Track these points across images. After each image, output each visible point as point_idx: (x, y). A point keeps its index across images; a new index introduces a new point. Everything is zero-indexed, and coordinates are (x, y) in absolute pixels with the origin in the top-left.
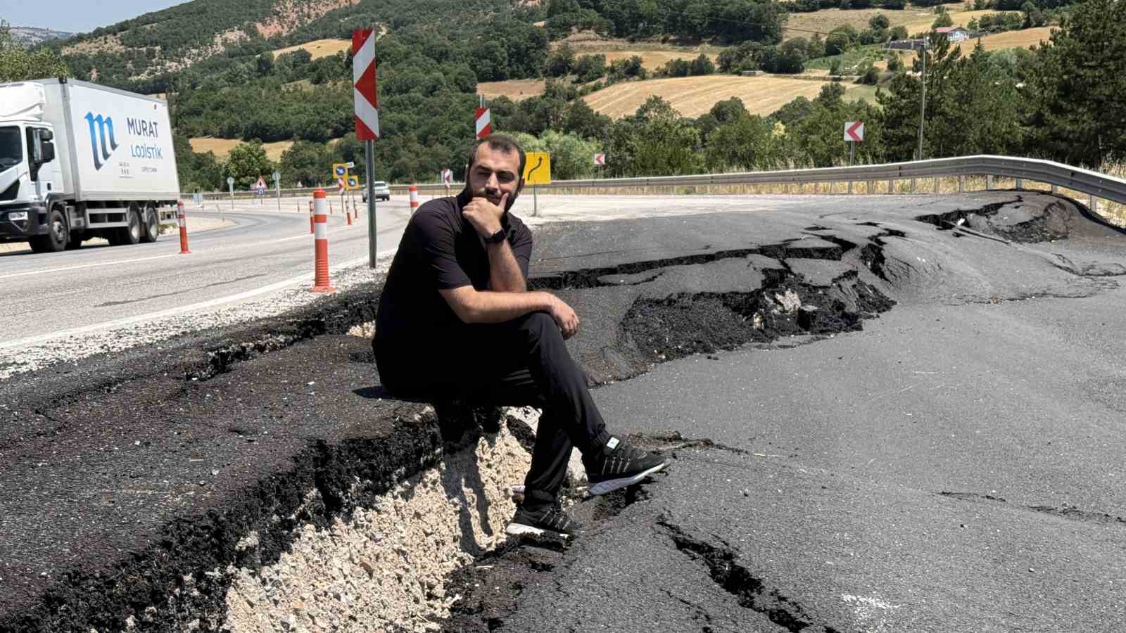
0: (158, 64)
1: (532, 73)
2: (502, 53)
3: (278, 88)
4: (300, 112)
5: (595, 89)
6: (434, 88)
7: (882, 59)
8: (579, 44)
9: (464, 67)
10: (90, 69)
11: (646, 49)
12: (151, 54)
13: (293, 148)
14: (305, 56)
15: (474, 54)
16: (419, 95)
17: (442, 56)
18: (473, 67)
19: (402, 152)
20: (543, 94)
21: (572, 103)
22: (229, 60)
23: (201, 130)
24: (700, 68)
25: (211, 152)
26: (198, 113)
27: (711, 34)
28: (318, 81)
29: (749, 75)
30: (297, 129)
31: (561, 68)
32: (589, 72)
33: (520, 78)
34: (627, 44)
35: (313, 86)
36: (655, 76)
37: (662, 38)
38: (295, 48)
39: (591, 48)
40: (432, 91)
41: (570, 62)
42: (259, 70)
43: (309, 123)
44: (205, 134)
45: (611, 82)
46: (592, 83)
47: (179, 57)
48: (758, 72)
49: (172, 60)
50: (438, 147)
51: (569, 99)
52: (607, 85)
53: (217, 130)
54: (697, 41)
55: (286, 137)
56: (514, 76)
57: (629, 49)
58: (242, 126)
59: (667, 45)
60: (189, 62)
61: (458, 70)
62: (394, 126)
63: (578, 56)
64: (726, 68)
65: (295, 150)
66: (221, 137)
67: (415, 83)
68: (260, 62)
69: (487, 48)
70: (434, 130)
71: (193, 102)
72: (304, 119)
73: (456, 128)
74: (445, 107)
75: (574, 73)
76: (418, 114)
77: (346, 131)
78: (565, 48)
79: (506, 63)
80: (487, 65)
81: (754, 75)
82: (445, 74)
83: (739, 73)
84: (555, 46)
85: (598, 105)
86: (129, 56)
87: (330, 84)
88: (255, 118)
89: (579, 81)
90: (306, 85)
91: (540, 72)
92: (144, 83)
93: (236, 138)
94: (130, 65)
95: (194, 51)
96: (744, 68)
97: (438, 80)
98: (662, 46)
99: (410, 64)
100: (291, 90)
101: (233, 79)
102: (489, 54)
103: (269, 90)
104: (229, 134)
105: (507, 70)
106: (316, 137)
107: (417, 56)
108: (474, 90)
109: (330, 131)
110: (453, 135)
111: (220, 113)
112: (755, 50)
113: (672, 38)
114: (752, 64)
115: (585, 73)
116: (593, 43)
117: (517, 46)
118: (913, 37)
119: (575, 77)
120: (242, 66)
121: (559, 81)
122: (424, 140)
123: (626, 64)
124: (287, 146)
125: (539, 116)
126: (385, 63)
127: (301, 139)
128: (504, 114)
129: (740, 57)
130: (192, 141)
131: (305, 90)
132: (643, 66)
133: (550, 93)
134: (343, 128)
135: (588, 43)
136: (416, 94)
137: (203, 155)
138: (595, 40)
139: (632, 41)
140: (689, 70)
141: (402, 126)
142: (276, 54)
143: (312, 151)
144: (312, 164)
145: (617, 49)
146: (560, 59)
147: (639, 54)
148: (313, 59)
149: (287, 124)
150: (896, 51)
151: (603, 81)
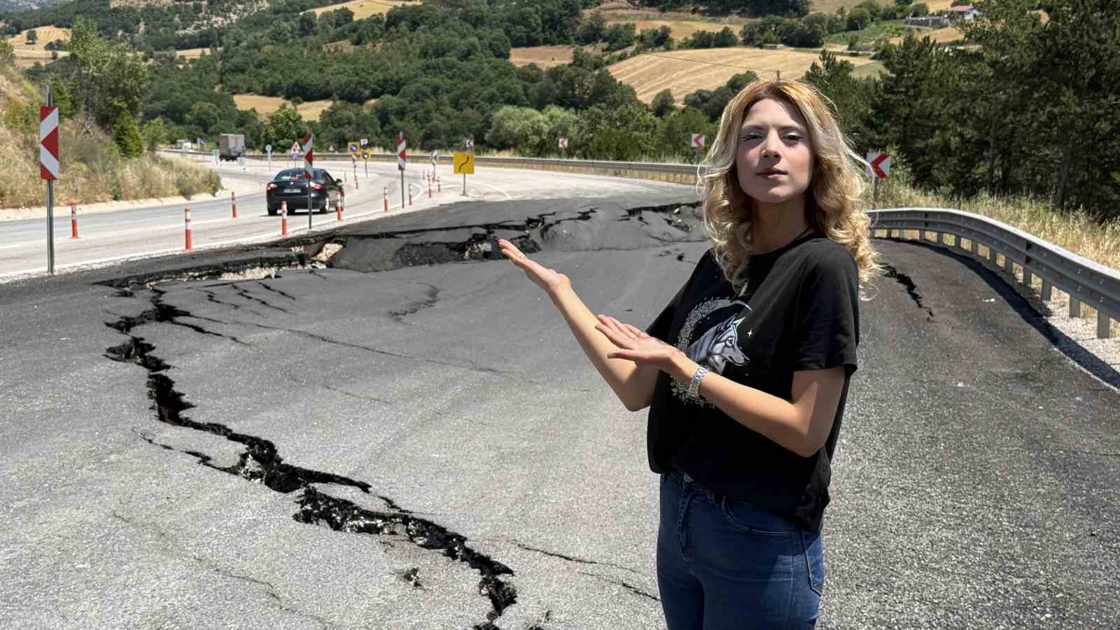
0: (204, 19)
1: (564, 40)
2: (536, 20)
3: (319, 48)
4: (341, 73)
5: (621, 58)
6: (469, 53)
7: (899, 35)
8: (612, 12)
9: (499, 32)
10: (138, 22)
11: (675, 18)
12: (197, 9)
13: (331, 108)
14: (348, 15)
15: (509, 20)
16: (454, 59)
17: (478, 21)
18: (508, 32)
19: (434, 115)
20: (571, 61)
21: (597, 72)
22: (273, 16)
23: (245, 88)
24: (724, 40)
25: (253, 110)
26: (243, 71)
27: (739, 6)
28: (357, 42)
29: (771, 48)
30: (336, 89)
31: (592, 36)
32: (619, 41)
33: (553, 44)
34: (657, 14)
35: (353, 47)
36: (680, 47)
37: (692, 8)
38: (338, 7)
39: (623, 17)
40: (466, 56)
41: (601, 29)
42: (302, 29)
43: (347, 84)
44: (249, 91)
45: (637, 52)
46: (619, 53)
47: (224, 13)
48: (780, 46)
49: (218, 15)
50: (468, 112)
51: (596, 67)
52: (633, 55)
53: (259, 88)
54: (726, 12)
55: (326, 96)
56: (547, 42)
57: (660, 18)
58: (284, 84)
59: (696, 16)
60: (234, 17)
61: (492, 36)
62: (428, 90)
63: (610, 24)
64: (750, 40)
65: (334, 110)
66: (263, 94)
67: (451, 47)
68: (303, 20)
69: (522, 14)
70: (466, 94)
71: (237, 60)
72: (344, 79)
73: (485, 93)
74: (476, 73)
75: (604, 41)
76: (451, 78)
77: (382, 93)
78: (596, 17)
79: (539, 29)
80: (520, 31)
81: (775, 48)
82: (480, 39)
83: (761, 46)
84: (587, 13)
85: (621, 75)
86: (176, 10)
87: (369, 46)
88: (296, 77)
89: (608, 49)
90: (347, 47)
91: (572, 38)
92: (190, 37)
93: (278, 96)
94: (177, 19)
95: (240, 7)
96: (766, 41)
97: (473, 45)
98: (691, 16)
99: (447, 28)
100: (332, 50)
101: (277, 38)
102: (523, 20)
103: (311, 50)
104: (271, 92)
105: (541, 36)
106: (354, 98)
107: (454, 21)
108: (507, 56)
109: (367, 92)
110: (482, 100)
111: (264, 71)
112: (777, 24)
113: (702, 8)
114: (774, 38)
115: (615, 41)
116: (625, 12)
117: (551, 13)
118: (933, 15)
119: (605, 45)
120: (285, 24)
121: (588, 49)
122: (455, 104)
123: (655, 33)
124: (326, 105)
125: (565, 84)
126: (422, 27)
127: (341, 98)
128: (533, 81)
129: (762, 31)
130: (236, 98)
131: (345, 51)
132: (671, 36)
133: (578, 61)
134: (380, 89)
135: (620, 12)
136: (451, 58)
137: (246, 112)
138: (627, 9)
139: (663, 10)
140: (713, 43)
141: (436, 90)
142: (319, 12)
143: (350, 112)
144: (349, 124)
145: (648, 18)
146: (592, 27)
147: (668, 24)
148: (355, 18)
149: (328, 83)
150: (914, 27)
151: (630, 50)
